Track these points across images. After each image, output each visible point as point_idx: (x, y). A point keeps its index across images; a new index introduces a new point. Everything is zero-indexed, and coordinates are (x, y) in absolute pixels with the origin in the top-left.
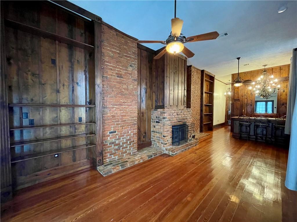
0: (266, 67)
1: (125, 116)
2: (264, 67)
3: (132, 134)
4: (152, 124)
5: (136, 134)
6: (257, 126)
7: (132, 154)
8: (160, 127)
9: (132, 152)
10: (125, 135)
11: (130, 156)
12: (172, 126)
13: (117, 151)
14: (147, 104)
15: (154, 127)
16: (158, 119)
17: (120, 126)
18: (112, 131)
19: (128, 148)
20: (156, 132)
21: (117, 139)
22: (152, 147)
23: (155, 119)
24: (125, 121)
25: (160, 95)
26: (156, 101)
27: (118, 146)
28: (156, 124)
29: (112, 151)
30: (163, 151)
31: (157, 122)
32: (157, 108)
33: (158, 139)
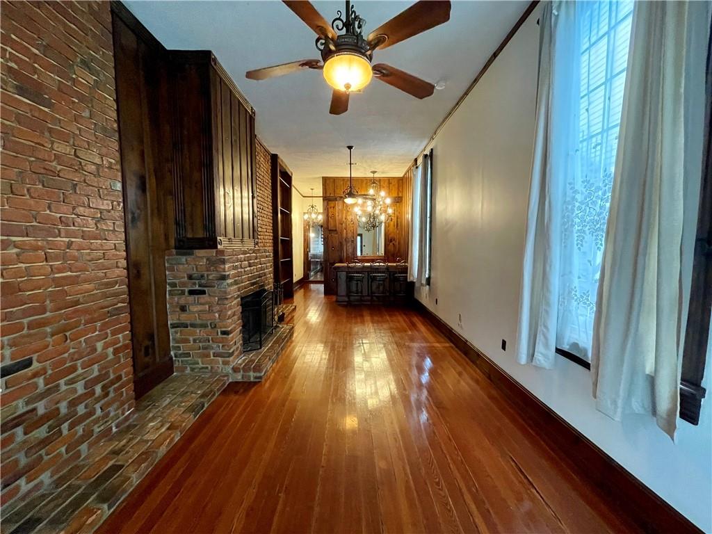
0: (376, 175)
1: (74, 281)
2: (372, 175)
3: (111, 350)
4: (171, 301)
5: (126, 347)
6: (374, 279)
7: (114, 430)
8: (207, 306)
9: (113, 425)
10: (79, 363)
11: (110, 440)
12: (242, 299)
13: (43, 452)
14: (150, 234)
15: (183, 309)
16: (197, 282)
17: (48, 329)
18: (8, 362)
19: (99, 412)
20: (193, 325)
21: (41, 396)
22: (176, 376)
23: (184, 284)
24: (77, 303)
25: (193, 205)
26: (177, 224)
27: (50, 423)
28: (191, 298)
29: (16, 462)
30: (226, 378)
31: (192, 292)
32: (186, 246)
33: (201, 345)
